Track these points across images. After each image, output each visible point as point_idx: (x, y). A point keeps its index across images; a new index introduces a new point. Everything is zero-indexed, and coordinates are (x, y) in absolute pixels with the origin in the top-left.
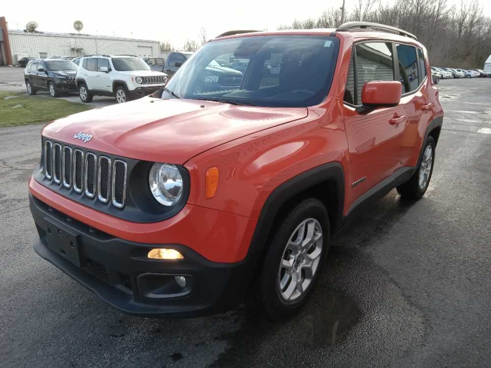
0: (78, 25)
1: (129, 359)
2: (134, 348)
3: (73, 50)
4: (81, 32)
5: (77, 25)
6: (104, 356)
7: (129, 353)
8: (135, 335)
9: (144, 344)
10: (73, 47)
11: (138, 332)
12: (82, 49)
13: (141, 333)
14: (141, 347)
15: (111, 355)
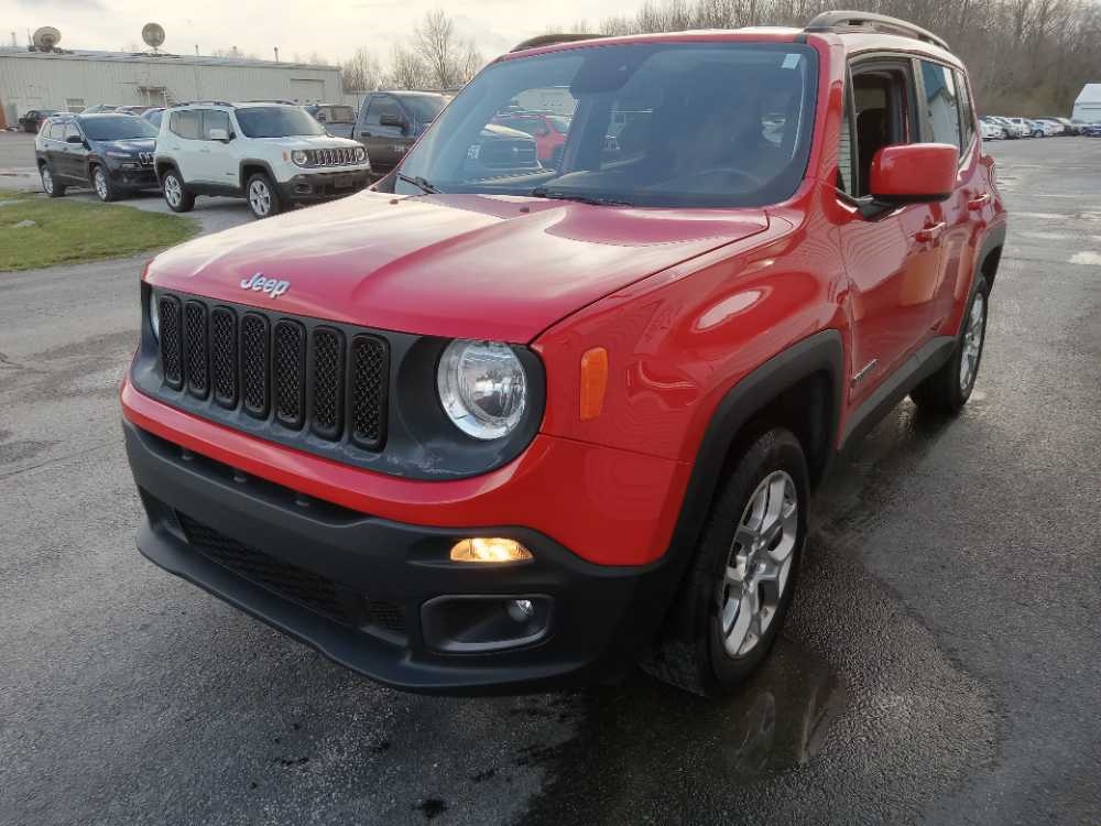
0: (153, 33)
1: (322, 817)
2: (333, 790)
3: (143, 90)
5: (150, 35)
6: (265, 812)
7: (321, 802)
8: (332, 757)
9: (356, 779)
10: (143, 84)
11: (340, 751)
12: (164, 89)
13: (346, 754)
14: (349, 786)
15: (281, 808)
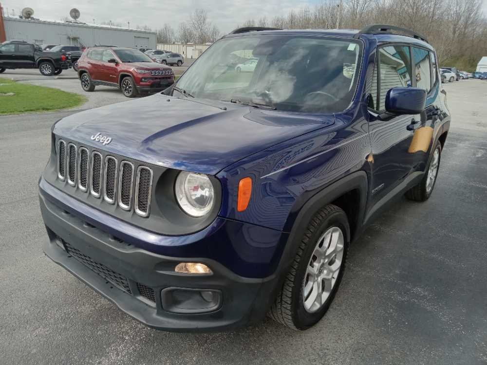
0: (75, 13)
3: (69, 38)
4: (79, 20)
5: (73, 14)
10: (69, 35)
12: (79, 38)
